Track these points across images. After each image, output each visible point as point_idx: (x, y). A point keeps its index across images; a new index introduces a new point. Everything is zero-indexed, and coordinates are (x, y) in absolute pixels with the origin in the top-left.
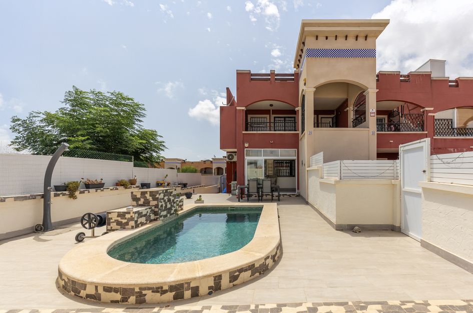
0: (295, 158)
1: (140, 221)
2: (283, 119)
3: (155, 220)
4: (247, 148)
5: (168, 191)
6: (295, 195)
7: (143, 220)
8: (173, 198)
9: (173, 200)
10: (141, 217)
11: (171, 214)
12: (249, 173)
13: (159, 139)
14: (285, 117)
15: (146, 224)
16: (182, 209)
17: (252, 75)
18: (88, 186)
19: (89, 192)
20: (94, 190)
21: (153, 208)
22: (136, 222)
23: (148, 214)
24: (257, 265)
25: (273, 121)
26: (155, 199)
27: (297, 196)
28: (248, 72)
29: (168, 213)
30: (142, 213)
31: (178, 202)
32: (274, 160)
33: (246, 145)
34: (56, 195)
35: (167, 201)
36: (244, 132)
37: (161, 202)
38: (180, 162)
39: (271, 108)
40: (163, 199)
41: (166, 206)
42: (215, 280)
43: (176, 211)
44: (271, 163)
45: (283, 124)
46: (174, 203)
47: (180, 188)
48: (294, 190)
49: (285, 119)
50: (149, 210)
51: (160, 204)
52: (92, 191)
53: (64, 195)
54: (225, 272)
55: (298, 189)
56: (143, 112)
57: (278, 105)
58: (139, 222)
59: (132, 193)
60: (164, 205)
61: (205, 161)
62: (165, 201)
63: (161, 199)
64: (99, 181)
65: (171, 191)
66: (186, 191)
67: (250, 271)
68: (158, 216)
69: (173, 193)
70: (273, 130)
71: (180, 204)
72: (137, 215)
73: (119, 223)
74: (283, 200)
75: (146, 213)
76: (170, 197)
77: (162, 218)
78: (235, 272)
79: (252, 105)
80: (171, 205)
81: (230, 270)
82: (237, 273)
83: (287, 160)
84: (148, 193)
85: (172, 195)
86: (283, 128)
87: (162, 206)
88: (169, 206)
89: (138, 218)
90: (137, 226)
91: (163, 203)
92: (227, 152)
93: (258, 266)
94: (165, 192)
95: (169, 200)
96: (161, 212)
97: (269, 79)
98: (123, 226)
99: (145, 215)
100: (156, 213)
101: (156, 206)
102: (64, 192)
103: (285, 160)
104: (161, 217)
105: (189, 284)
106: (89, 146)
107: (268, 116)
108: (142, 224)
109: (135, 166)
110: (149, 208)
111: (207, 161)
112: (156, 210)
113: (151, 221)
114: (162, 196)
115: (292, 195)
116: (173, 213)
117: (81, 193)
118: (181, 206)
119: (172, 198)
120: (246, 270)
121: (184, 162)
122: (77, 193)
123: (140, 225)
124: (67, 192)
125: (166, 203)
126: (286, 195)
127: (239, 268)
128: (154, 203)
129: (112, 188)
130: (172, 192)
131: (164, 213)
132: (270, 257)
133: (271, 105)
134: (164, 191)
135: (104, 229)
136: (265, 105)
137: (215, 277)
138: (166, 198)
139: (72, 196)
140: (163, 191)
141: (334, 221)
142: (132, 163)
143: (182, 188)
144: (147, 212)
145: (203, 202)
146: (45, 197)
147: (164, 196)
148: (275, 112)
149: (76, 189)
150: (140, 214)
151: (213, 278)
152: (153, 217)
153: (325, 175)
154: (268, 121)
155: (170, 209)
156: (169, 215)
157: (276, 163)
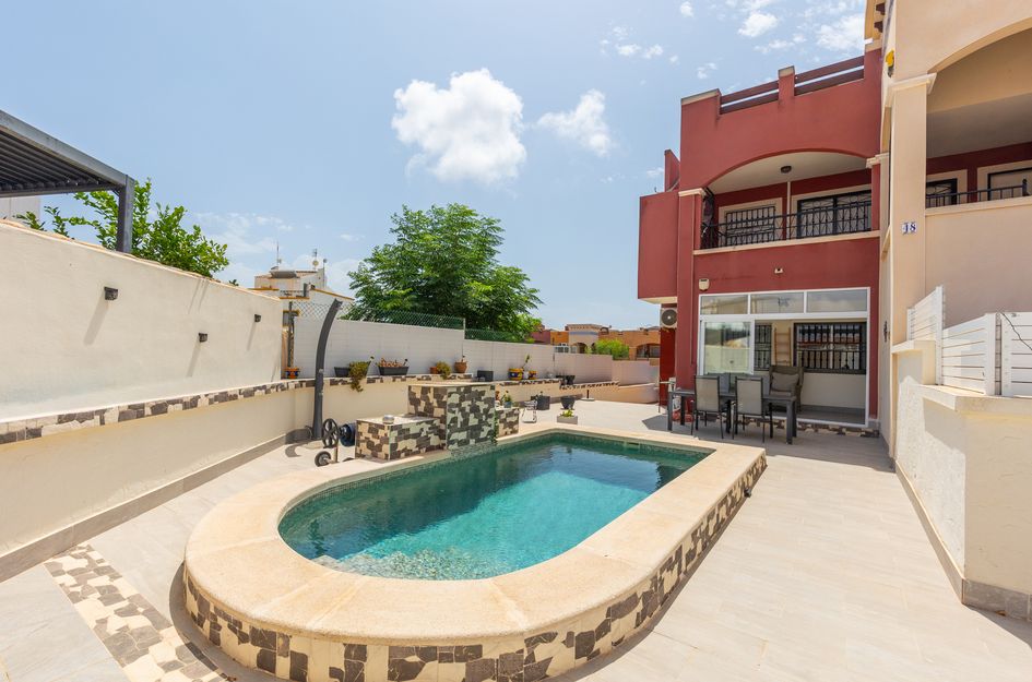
0: (865, 315)
1: (402, 445)
2: (829, 203)
3: (440, 448)
4: (705, 291)
5: (473, 389)
6: (859, 430)
7: (411, 444)
8: (487, 406)
9: (486, 411)
10: (406, 438)
11: (478, 440)
12: (711, 360)
13: (528, 285)
14: (835, 197)
15: (417, 453)
16: (515, 432)
17: (724, 99)
18: (384, 371)
19: (382, 381)
20: (390, 378)
21: (437, 422)
22: (394, 447)
23: (423, 434)
24: (490, 653)
25: (795, 211)
26: (442, 405)
27: (868, 435)
28: (713, 95)
29: (471, 436)
30: (408, 430)
31: (503, 416)
32: (795, 325)
33: (703, 285)
34: (333, 383)
35: (468, 410)
36: (696, 252)
37: (454, 412)
38: (597, 331)
39: (788, 178)
40: (458, 405)
41: (466, 421)
42: (347, 655)
43: (494, 433)
44: (787, 331)
45: (831, 214)
46: (490, 416)
47: (558, 385)
48: (858, 415)
49: (835, 202)
50: (426, 427)
51: (450, 416)
52: (388, 379)
53: (344, 383)
54: (378, 641)
55: (874, 411)
56: (499, 234)
57: (805, 163)
58: (400, 448)
59: (410, 387)
60: (460, 419)
61: (647, 330)
62: (462, 410)
63: (452, 405)
64: (401, 362)
65: (480, 389)
66: (569, 391)
67: (463, 665)
68: (445, 441)
69: (487, 395)
70: (795, 234)
71: (508, 420)
72: (395, 433)
73: (370, 445)
74: (808, 442)
75: (418, 431)
76: (478, 403)
77: (455, 446)
78: (410, 651)
79: (722, 178)
80: (480, 421)
81: (393, 640)
82: (414, 659)
83: (840, 324)
84: (432, 390)
85: (483, 398)
86: (831, 225)
87: (454, 420)
88: (473, 421)
89: (398, 439)
90: (395, 455)
91: (459, 415)
92: (663, 306)
93: (496, 656)
94: (465, 391)
95: (475, 409)
96: (452, 432)
97: (776, 97)
98: (375, 452)
99: (416, 436)
100: (441, 434)
101: (443, 419)
102: (345, 379)
103: (834, 324)
104: (452, 442)
105: (287, 639)
106: (409, 305)
107: (778, 202)
108: (409, 453)
109: (468, 336)
110: (427, 422)
111: (652, 329)
112: (443, 427)
113: (430, 449)
114: (455, 399)
115: (849, 429)
116: (485, 439)
117: (370, 381)
118: (511, 425)
119: (482, 406)
120: (446, 657)
121: (605, 332)
122: (363, 382)
123: (403, 455)
124: (348, 379)
125: (466, 416)
126: (826, 427)
127: (424, 645)
128: (439, 412)
129: (420, 376)
130: (483, 393)
131: (462, 436)
132: (562, 637)
133: (786, 169)
134: (462, 390)
135: (351, 451)
136: (765, 170)
137: (349, 647)
138: (466, 404)
139: (355, 386)
140: (458, 388)
141: (958, 560)
142: (462, 332)
143: (562, 384)
144: (422, 430)
145: (575, 421)
146: (317, 384)
147: (462, 399)
148: (800, 186)
149: (364, 373)
150: (403, 433)
151: (343, 649)
152: (434, 440)
153: (947, 372)
154: (779, 212)
155: (478, 428)
156: (472, 442)
157: (803, 332)
